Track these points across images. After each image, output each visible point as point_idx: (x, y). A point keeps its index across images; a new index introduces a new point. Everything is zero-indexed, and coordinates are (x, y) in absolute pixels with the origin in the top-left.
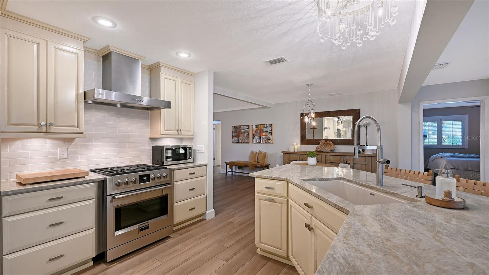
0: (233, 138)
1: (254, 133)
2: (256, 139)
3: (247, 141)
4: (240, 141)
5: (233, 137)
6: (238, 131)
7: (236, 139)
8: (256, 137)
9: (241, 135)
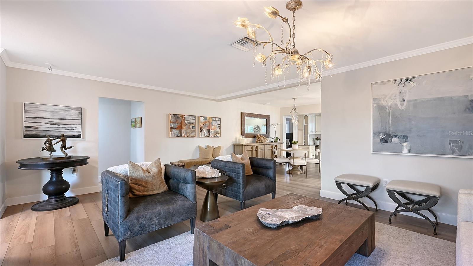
0: (171, 131)
1: (202, 125)
2: (204, 133)
3: (192, 135)
4: (183, 135)
5: (171, 129)
6: (179, 121)
7: (176, 132)
8: (205, 130)
9: (184, 127)
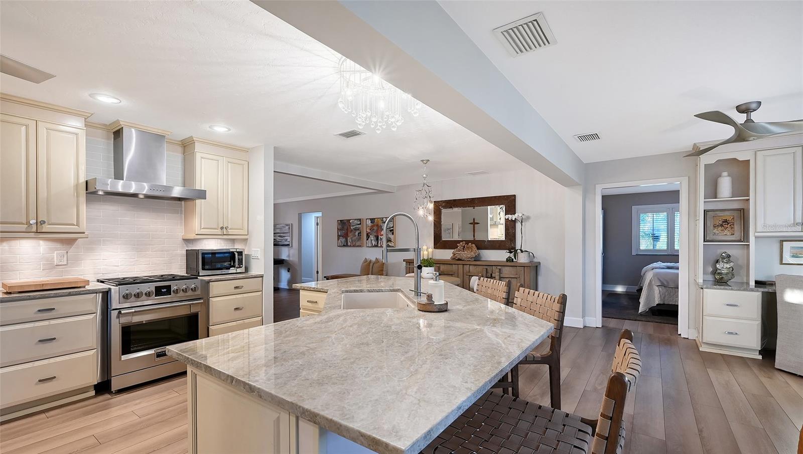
0: (338, 239)
1: (369, 231)
2: (372, 240)
3: (358, 244)
4: (349, 244)
5: (339, 236)
6: (346, 227)
7: (343, 240)
8: (372, 237)
9: (350, 234)
